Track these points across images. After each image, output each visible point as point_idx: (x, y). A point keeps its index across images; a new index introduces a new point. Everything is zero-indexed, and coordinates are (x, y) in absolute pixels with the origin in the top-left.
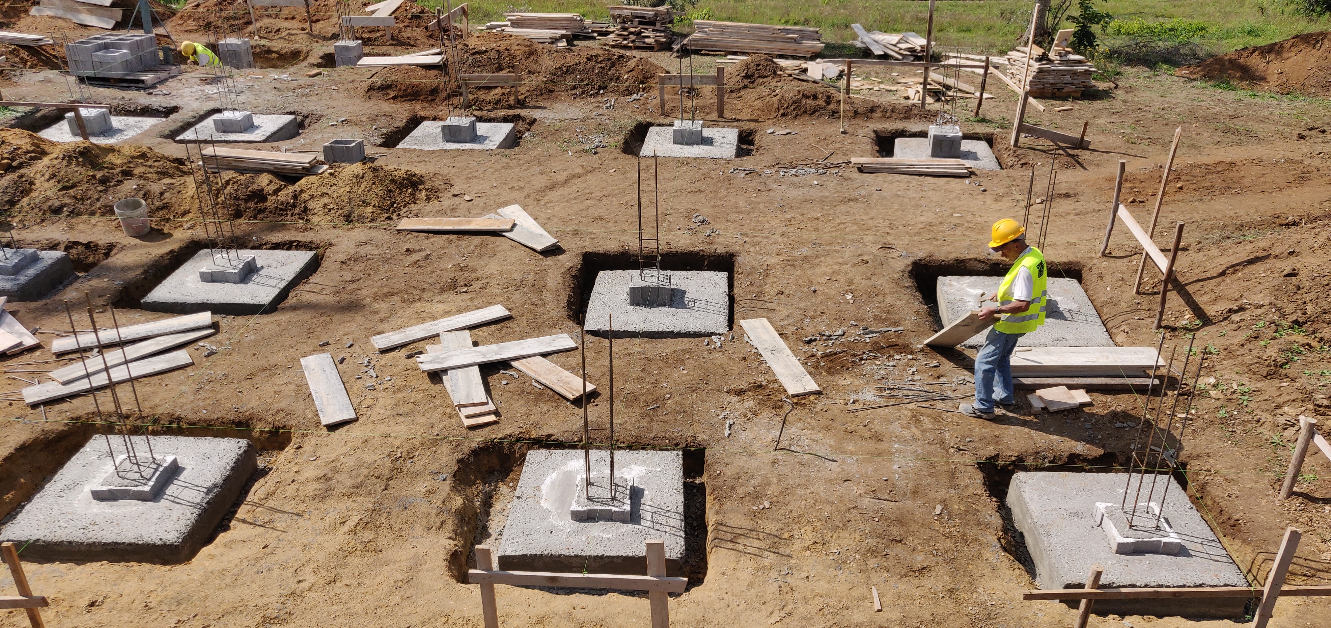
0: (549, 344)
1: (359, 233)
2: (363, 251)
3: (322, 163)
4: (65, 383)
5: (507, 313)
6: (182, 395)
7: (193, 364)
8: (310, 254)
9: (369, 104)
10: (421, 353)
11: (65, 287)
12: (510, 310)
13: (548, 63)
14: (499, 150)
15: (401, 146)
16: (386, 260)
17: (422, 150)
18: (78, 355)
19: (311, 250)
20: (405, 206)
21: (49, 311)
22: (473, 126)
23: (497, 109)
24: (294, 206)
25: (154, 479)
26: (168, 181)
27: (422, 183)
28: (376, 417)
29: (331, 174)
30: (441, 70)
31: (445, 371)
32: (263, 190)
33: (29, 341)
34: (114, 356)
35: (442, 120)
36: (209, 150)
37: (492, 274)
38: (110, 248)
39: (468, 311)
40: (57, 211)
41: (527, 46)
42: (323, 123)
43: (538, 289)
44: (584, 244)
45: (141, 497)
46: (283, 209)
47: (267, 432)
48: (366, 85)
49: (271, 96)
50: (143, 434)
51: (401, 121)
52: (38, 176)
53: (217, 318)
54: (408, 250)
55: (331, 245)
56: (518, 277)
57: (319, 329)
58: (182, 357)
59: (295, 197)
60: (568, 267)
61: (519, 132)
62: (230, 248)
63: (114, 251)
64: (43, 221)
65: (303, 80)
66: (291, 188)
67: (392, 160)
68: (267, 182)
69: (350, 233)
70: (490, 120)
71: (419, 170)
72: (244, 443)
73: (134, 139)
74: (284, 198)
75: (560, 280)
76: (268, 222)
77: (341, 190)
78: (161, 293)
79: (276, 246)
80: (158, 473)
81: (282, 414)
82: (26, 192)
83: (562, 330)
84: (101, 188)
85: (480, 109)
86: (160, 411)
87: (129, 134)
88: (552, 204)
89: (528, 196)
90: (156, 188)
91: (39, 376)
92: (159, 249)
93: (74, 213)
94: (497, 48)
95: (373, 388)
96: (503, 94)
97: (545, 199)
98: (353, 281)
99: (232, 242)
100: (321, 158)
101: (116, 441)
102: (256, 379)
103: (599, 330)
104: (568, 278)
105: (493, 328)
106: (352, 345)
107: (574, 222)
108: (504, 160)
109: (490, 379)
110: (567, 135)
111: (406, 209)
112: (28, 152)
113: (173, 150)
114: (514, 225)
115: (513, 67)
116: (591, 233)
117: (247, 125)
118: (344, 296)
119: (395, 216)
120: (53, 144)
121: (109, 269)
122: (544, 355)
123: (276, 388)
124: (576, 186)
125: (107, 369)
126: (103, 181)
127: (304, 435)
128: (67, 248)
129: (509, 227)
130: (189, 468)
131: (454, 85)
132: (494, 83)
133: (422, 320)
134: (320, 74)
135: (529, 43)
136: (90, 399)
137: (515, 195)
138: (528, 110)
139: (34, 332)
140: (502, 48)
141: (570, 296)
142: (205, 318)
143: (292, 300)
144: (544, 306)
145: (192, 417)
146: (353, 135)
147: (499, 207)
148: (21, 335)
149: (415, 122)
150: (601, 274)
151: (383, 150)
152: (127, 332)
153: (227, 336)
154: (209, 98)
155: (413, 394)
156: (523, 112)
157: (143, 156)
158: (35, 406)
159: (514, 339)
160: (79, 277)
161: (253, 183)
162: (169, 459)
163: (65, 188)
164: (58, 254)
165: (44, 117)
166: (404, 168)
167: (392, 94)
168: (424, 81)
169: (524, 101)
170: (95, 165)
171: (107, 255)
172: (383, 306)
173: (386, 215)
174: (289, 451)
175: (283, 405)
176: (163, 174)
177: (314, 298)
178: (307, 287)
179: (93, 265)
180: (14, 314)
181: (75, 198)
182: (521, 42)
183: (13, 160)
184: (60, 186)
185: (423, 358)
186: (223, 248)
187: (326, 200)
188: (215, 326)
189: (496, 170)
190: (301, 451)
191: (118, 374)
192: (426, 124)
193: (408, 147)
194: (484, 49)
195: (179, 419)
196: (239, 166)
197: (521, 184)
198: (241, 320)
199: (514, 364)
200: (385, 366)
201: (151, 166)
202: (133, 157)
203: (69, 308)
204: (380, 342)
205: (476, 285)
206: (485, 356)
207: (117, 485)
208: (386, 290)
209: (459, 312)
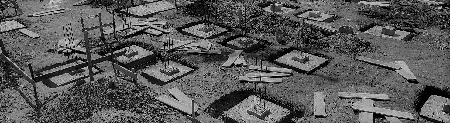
0: (403, 115)
1: (344, 57)
2: (343, 63)
3: (338, 32)
4: (249, 78)
5: (389, 98)
6: (277, 91)
7: (282, 83)
8: (326, 60)
9: (359, 16)
10: (353, 102)
11: (257, 51)
12: (390, 98)
13: (432, 13)
14: (402, 41)
15: (365, 32)
16: (350, 68)
17: (373, 35)
18: (255, 71)
19: (327, 58)
20: (362, 52)
21: (251, 57)
22: (394, 30)
23: (405, 26)
24: (325, 43)
25: (263, 113)
26: (291, 28)
27: (370, 46)
28: (332, 118)
29: (340, 36)
30: (388, 10)
31: (360, 111)
32: (317, 36)
33: (245, 64)
34: (264, 74)
35: (383, 26)
36: (306, 21)
37: (387, 83)
38: (271, 43)
39: (374, 93)
40: (261, 30)
41: (425, 6)
42: (342, 19)
43: (404, 93)
44: (427, 82)
45: (258, 117)
46: (321, 44)
47: (297, 111)
48: (359, 10)
49: (328, 8)
50: (264, 99)
51: (368, 24)
52: (260, 20)
53: (293, 71)
54: (358, 67)
55: (333, 58)
56: (397, 87)
57: (322, 84)
58: (280, 80)
59: (327, 41)
60: (418, 89)
61: (412, 36)
62: (303, 52)
63: (271, 45)
64: (257, 32)
65: (339, 5)
66: (326, 38)
67: (361, 36)
68: (319, 34)
69: (341, 56)
70: (401, 30)
71: (370, 41)
72: (290, 112)
73: (286, 14)
74: (323, 40)
75: (414, 93)
76: (316, 46)
77: (342, 42)
78: (280, 60)
79: (316, 55)
80: (264, 112)
81: (303, 107)
82: (256, 23)
83: (410, 112)
84: (273, 26)
85: (399, 25)
86: (270, 94)
87: (285, 12)
88: (418, 64)
89: (409, 59)
90: (287, 29)
91: (244, 74)
92: (283, 47)
93: (265, 32)
94: (412, 5)
95: (334, 108)
96: (410, 22)
97: (416, 62)
98: (337, 72)
99: (304, 50)
100: (338, 31)
101: (257, 98)
102: (298, 93)
103: (426, 116)
104: (417, 93)
105: (382, 102)
106: (331, 92)
107: (426, 73)
108: (403, 44)
109: (375, 119)
110: (432, 41)
111: (362, 53)
112: (259, 13)
113: (295, 19)
114: (401, 68)
115: (416, 13)
116: (432, 79)
117: (318, 16)
118: (333, 76)
119: (357, 55)
120: (266, 12)
121: (269, 49)
122: (399, 118)
123: (304, 98)
124: (431, 60)
125: (261, 77)
126: (275, 24)
127: (308, 116)
128: (260, 41)
129: (398, 69)
130: (273, 113)
131: (391, 15)
132: (407, 17)
133: (357, 92)
134: (345, 4)
135: (426, 5)
136: (254, 84)
137: (404, 58)
138: (418, 29)
139: (246, 62)
140: (414, 5)
141: (416, 100)
142: (290, 70)
143: (316, 72)
144: (404, 100)
145: (278, 99)
146: (350, 25)
147: (396, 61)
148: (243, 61)
149: (373, 25)
150: (432, 95)
151: (360, 32)
152: (269, 68)
153: (294, 78)
154: (309, 6)
155: (347, 115)
156: (415, 29)
157: (287, 19)
158: (241, 82)
159: (389, 109)
160: (261, 50)
161: (315, 34)
162: (268, 109)
163: (265, 24)
164: (258, 42)
165: (265, 4)
166: (365, 39)
167: (368, 14)
168: (380, 12)
169: (417, 25)
170: (274, 20)
171: (269, 45)
172: (345, 83)
173: (354, 54)
174: (302, 119)
175: (304, 104)
176: (290, 25)
177: (323, 74)
178: (322, 70)
179: (265, 47)
180: (243, 55)
181: (266, 27)
182: (423, 4)
183: (255, 14)
184: (264, 24)
185: (353, 104)
186: (301, 51)
187: (336, 44)
188: (292, 74)
189: (399, 48)
190: (306, 120)
191: (263, 80)
192: (376, 26)
193: (368, 33)
194: (407, 4)
195: (274, 98)
196: (312, 28)
197: (407, 54)
198: (299, 74)
199: (386, 117)
200: (340, 103)
201: (288, 23)
202: (284, 19)
203: (257, 57)
204: (341, 94)
205: (380, 85)
206: (376, 111)
207: (253, 111)
208: (347, 78)
209: (371, 93)
